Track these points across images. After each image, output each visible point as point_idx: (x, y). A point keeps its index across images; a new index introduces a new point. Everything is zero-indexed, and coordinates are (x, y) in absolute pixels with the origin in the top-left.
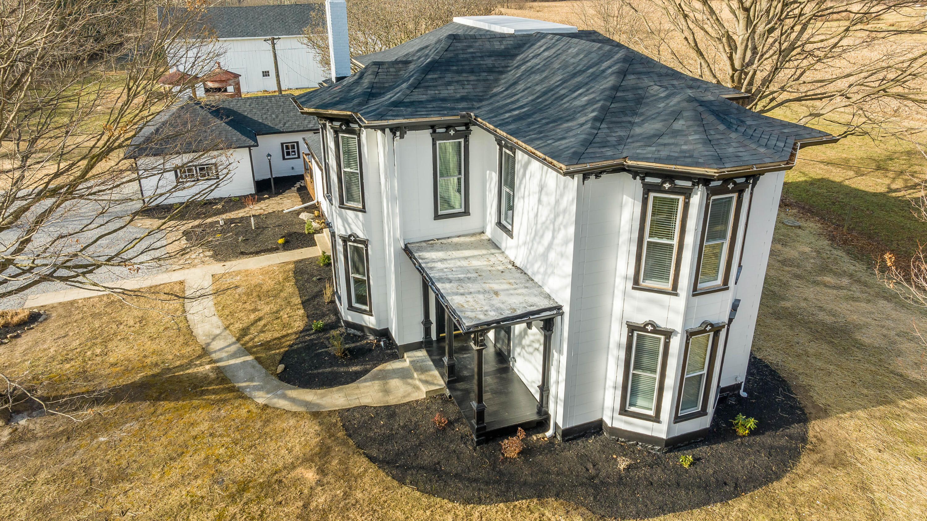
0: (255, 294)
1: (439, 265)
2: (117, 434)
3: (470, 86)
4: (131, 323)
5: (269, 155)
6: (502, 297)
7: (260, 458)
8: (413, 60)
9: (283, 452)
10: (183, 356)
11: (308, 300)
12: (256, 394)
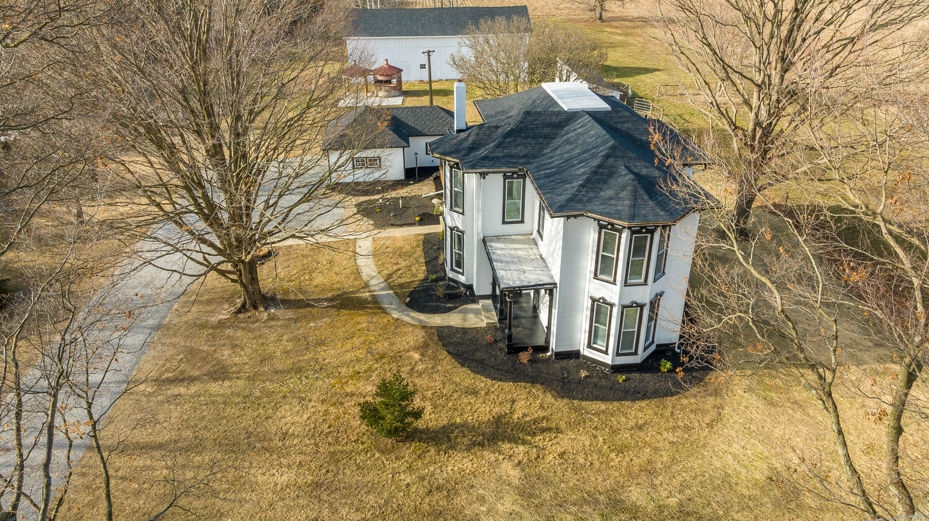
0: (397, 253)
1: (499, 252)
2: (320, 324)
3: (530, 148)
4: (325, 263)
5: (416, 154)
6: (526, 274)
7: (392, 344)
8: (501, 126)
9: (404, 343)
10: (354, 286)
11: (429, 261)
12: (393, 312)
